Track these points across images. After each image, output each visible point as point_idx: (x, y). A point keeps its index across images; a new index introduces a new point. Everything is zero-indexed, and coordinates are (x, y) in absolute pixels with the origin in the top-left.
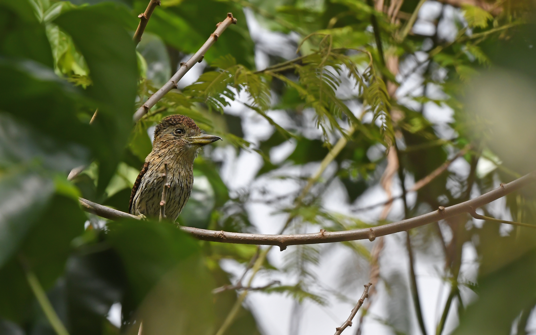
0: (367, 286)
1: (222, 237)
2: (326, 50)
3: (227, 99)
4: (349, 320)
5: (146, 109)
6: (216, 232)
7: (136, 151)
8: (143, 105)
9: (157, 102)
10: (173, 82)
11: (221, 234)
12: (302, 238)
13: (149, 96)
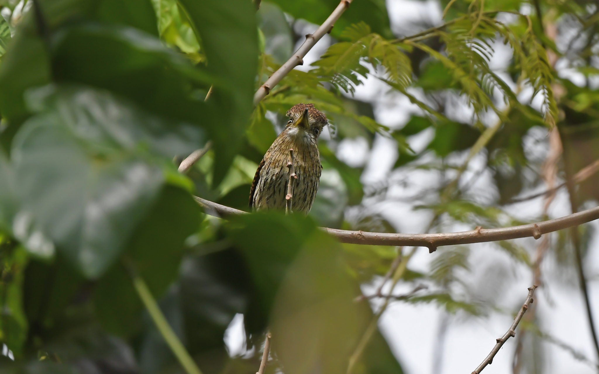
0: (532, 289)
1: (360, 238)
2: (477, 16)
3: (360, 77)
4: (511, 330)
5: (267, 89)
6: (353, 233)
7: (254, 141)
8: (264, 85)
9: (279, 82)
10: (298, 57)
11: (359, 234)
12: (454, 237)
13: (271, 74)
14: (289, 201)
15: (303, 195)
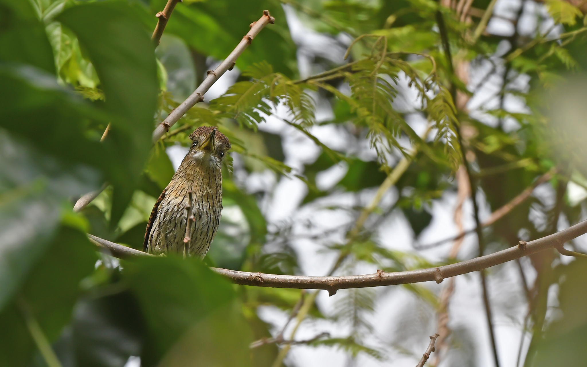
0: (434, 338)
1: (259, 280)
2: (380, 55)
5: (166, 126)
6: (251, 274)
7: (154, 177)
8: (163, 122)
9: (179, 119)
10: (198, 94)
11: (257, 276)
12: (354, 280)
13: (169, 112)
14: (187, 244)
15: (206, 229)
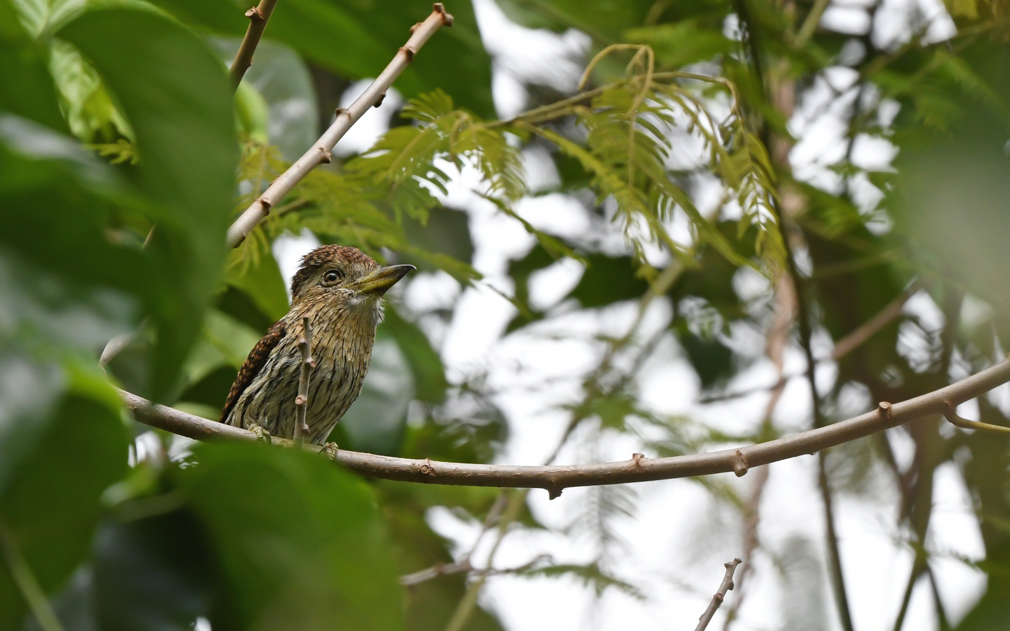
0: (731, 566)
1: (427, 472)
2: (643, 82)
5: (266, 207)
6: (414, 463)
8: (260, 199)
10: (322, 149)
11: (425, 466)
12: (594, 472)
14: (301, 407)
